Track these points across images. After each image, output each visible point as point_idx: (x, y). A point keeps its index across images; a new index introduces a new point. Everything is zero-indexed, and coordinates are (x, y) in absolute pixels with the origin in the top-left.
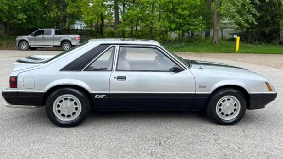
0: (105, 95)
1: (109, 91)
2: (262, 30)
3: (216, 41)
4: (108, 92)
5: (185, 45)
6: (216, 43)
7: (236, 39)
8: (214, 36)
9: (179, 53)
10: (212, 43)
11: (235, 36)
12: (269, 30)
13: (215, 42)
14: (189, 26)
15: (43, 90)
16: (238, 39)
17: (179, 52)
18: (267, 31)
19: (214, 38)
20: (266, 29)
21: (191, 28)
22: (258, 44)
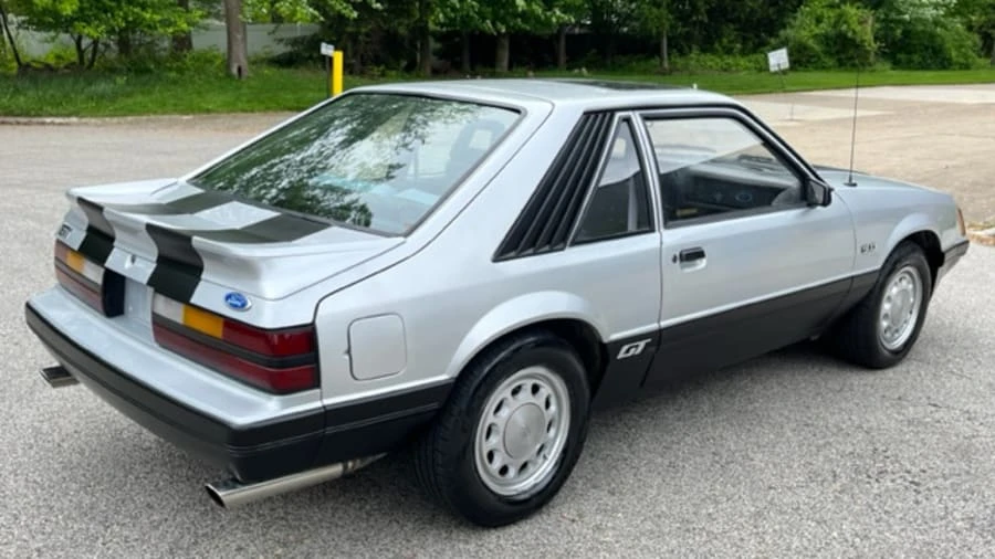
0: (649, 340)
1: (659, 322)
2: (385, 27)
3: (243, 69)
4: (654, 326)
5: (128, 83)
6: (245, 74)
7: (331, 59)
8: (235, 48)
9: (130, 118)
10: (229, 75)
11: (326, 49)
12: (408, 26)
13: (239, 70)
14: (137, 10)
15: (442, 373)
16: (338, 57)
17: (125, 115)
18: (402, 31)
19: (234, 58)
20: (400, 24)
21: (148, 16)
22: (379, 76)
